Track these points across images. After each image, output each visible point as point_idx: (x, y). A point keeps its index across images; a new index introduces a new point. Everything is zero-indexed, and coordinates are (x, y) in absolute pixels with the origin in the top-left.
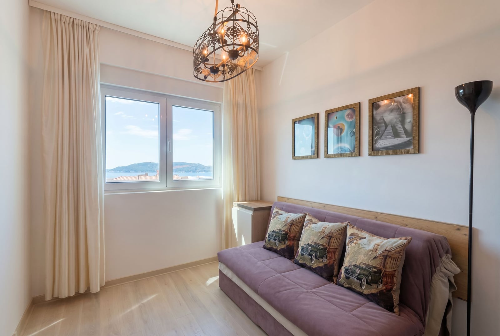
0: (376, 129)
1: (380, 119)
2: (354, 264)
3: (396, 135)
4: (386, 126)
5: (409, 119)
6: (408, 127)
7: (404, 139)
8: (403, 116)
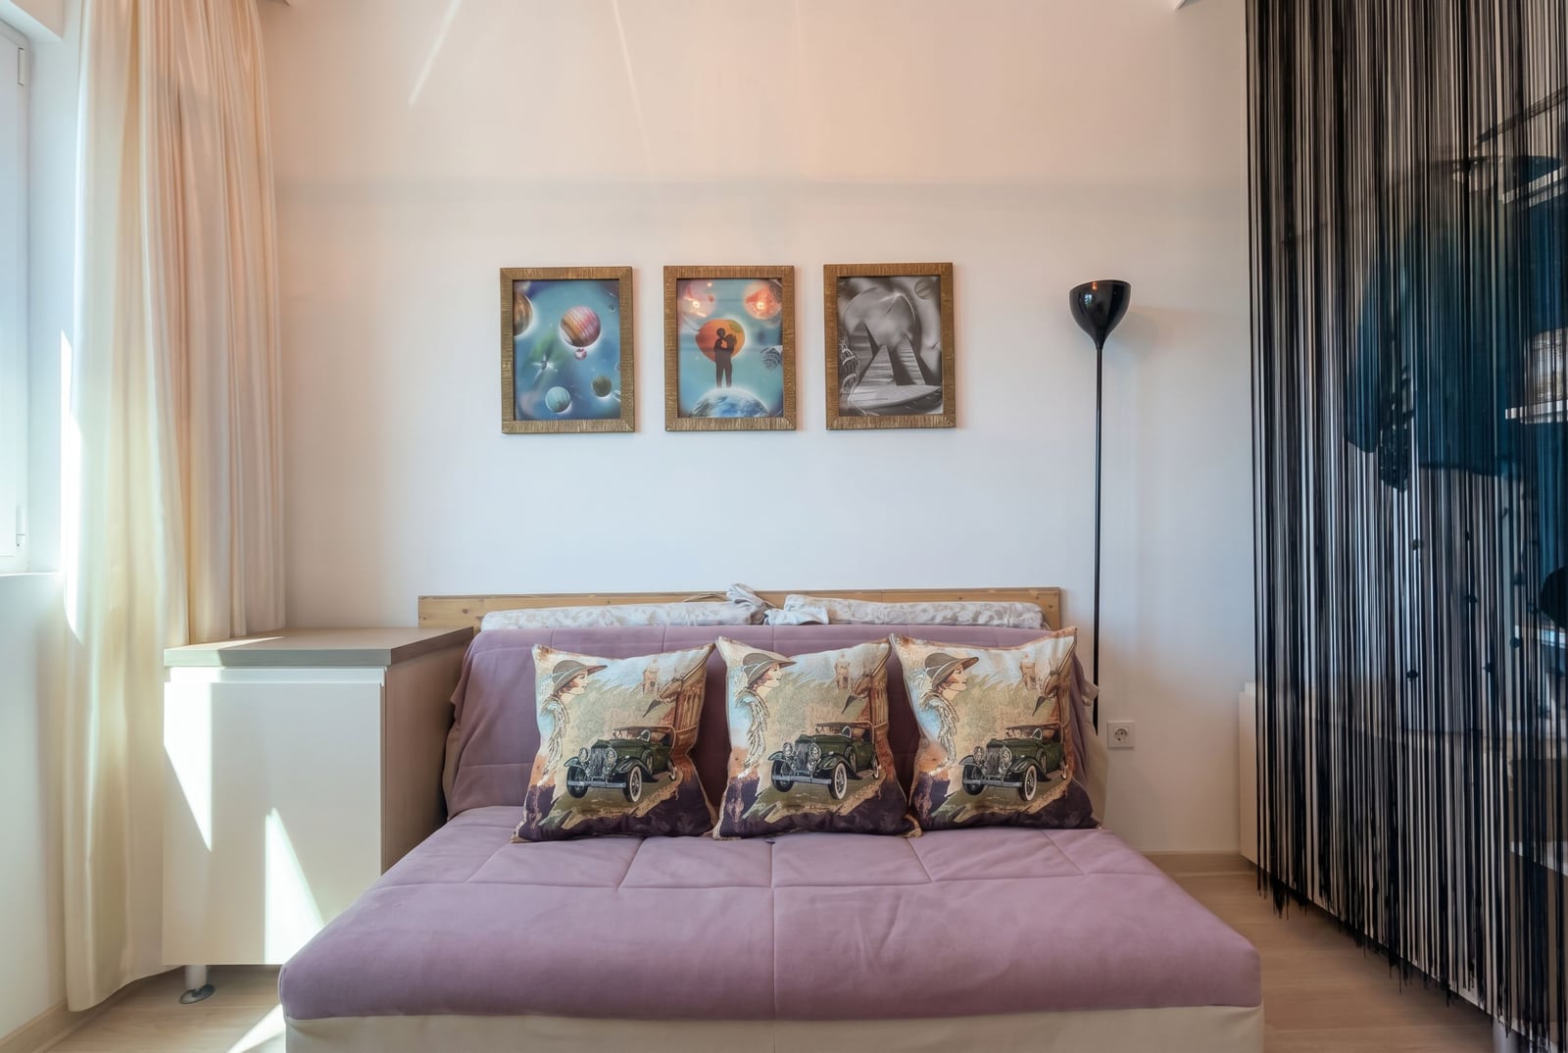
0: (847, 354)
1: (857, 328)
2: (988, 741)
3: (901, 377)
4: (875, 349)
5: (931, 339)
6: (931, 359)
7: (920, 389)
8: (917, 330)
